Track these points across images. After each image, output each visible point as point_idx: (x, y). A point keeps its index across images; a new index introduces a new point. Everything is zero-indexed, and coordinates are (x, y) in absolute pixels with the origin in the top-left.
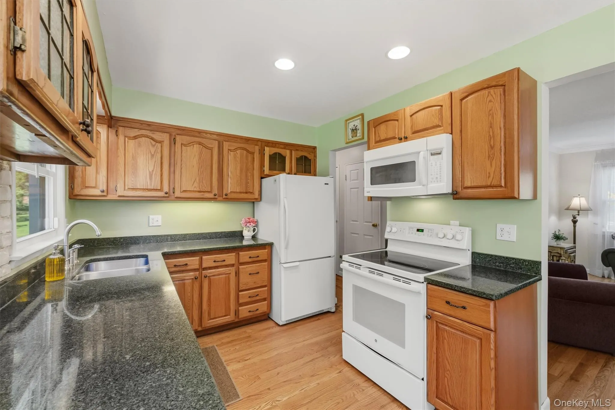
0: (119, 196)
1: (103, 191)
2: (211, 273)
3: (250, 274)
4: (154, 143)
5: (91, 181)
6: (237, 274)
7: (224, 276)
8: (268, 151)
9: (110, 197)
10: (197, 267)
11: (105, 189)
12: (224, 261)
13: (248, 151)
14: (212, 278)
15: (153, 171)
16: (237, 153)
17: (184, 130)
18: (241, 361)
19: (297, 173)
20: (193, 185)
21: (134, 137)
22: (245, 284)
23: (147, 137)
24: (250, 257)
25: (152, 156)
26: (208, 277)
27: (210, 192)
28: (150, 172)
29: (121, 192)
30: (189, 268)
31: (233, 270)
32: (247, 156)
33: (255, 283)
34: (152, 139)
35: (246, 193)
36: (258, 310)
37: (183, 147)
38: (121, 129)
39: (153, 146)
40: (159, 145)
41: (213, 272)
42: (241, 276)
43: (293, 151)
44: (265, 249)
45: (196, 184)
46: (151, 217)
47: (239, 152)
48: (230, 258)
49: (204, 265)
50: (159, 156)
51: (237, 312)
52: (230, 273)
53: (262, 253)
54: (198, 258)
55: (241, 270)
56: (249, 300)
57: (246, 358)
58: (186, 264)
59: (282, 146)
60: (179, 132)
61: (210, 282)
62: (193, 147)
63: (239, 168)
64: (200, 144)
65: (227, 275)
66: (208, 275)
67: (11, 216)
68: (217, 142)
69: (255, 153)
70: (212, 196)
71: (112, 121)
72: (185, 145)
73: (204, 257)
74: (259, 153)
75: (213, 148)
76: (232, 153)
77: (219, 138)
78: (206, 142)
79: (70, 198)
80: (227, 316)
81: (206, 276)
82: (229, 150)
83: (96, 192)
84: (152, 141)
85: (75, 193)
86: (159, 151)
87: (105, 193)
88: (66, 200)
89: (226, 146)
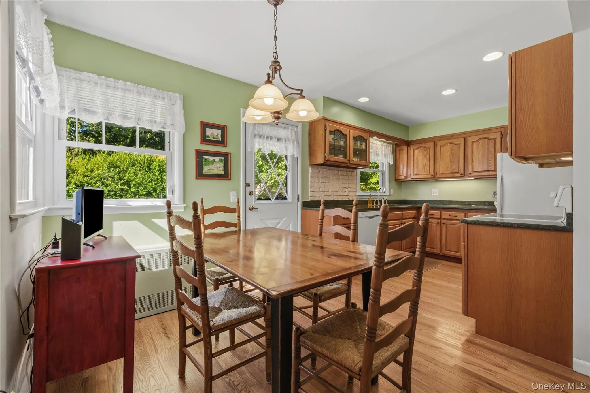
0: (412, 179)
1: (405, 177)
2: (446, 222)
5: (401, 173)
7: (456, 226)
9: (409, 179)
10: (439, 217)
11: (406, 176)
12: (456, 216)
13: (489, 139)
14: (448, 225)
16: (479, 142)
17: (442, 137)
20: (447, 169)
21: (417, 148)
23: (423, 147)
25: (425, 156)
26: (445, 224)
27: (458, 173)
28: (424, 165)
29: (412, 177)
30: (435, 216)
32: (488, 144)
34: (425, 147)
35: (488, 171)
37: (441, 147)
38: (412, 146)
39: (426, 151)
40: (428, 150)
41: (450, 222)
45: (449, 169)
46: (433, 190)
47: (481, 141)
48: (460, 215)
49: (444, 217)
50: (428, 156)
54: (439, 212)
58: (433, 214)
60: (439, 139)
61: (447, 228)
62: (447, 146)
63: (481, 154)
64: (451, 143)
65: (459, 226)
66: (445, 223)
67: (356, 184)
68: (463, 139)
69: (497, 139)
70: (459, 175)
71: (408, 144)
72: (443, 146)
73: (443, 212)
74: (501, 138)
75: (460, 144)
76: (475, 143)
77: (464, 136)
78: (455, 141)
79: (395, 181)
80: (458, 252)
81: (444, 224)
82: (473, 142)
83: (403, 177)
84: (425, 148)
85: (397, 178)
86: (428, 153)
87: (406, 178)
88: (390, 181)
89: (470, 140)
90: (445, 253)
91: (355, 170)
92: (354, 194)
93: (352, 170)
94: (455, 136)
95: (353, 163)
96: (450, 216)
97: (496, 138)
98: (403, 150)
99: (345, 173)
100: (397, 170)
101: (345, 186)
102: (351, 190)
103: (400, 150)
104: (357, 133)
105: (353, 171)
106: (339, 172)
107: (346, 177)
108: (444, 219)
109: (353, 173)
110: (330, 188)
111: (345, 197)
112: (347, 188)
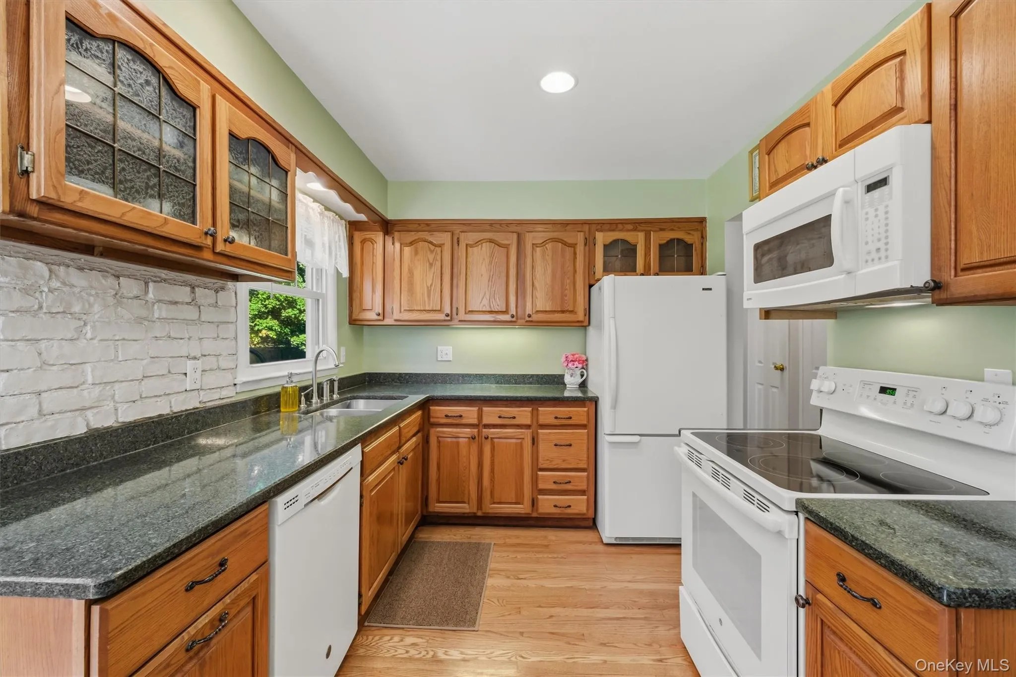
0: (396, 320)
1: (379, 315)
2: (493, 433)
3: (556, 445)
4: (432, 247)
5: (367, 304)
6: (534, 441)
7: (514, 441)
8: (602, 239)
9: (388, 321)
10: (475, 421)
11: (381, 311)
12: (514, 418)
13: (565, 243)
14: (495, 440)
15: (431, 285)
16: (546, 248)
17: (470, 224)
18: (512, 577)
19: (659, 273)
20: (481, 303)
21: (411, 243)
22: (547, 460)
23: (425, 241)
24: (556, 418)
25: (431, 265)
26: (490, 439)
27: (505, 312)
28: (428, 288)
29: (397, 315)
30: (464, 421)
31: (527, 434)
32: (563, 251)
33: (564, 461)
34: (431, 243)
35: (563, 312)
36: (570, 506)
37: (469, 248)
38: (396, 234)
39: (432, 252)
40: (438, 249)
41: (498, 433)
42: (542, 446)
43: (652, 232)
44: (585, 407)
45: (485, 302)
46: (439, 347)
47: (549, 246)
48: (523, 414)
49: (486, 421)
50: (438, 264)
51: (534, 502)
52: (523, 438)
53: (579, 413)
54: (476, 409)
55: (541, 436)
56: (554, 487)
57: (521, 576)
58: (461, 416)
59: (630, 227)
60: (465, 228)
61: (494, 447)
62: (482, 246)
63: (549, 271)
64: (491, 241)
65: (519, 441)
66: (490, 436)
67: (236, 338)
68: (515, 236)
69: (578, 245)
70: (507, 317)
71: (387, 227)
72: (472, 246)
73: (485, 409)
74: (585, 244)
75: (509, 245)
76: (538, 249)
77: (518, 229)
78: (499, 237)
79: (350, 324)
80: (518, 503)
81: (487, 438)
82: (534, 245)
83: (372, 316)
84: (430, 246)
85: (354, 317)
86: (439, 258)
87: (381, 317)
88: (339, 326)
89: (530, 239)
90: (490, 511)
91: (230, 284)
92: (228, 379)
93: (219, 283)
94: (498, 226)
95: (228, 249)
96: (500, 417)
97: (576, 244)
98: (372, 241)
99: (183, 293)
100: (356, 295)
101: (183, 348)
102: (211, 362)
103: (363, 242)
104: (249, 129)
105: (223, 289)
106: (151, 285)
107: (190, 313)
108: (487, 426)
109: (221, 293)
110: (88, 368)
111: (181, 397)
112: (195, 358)
